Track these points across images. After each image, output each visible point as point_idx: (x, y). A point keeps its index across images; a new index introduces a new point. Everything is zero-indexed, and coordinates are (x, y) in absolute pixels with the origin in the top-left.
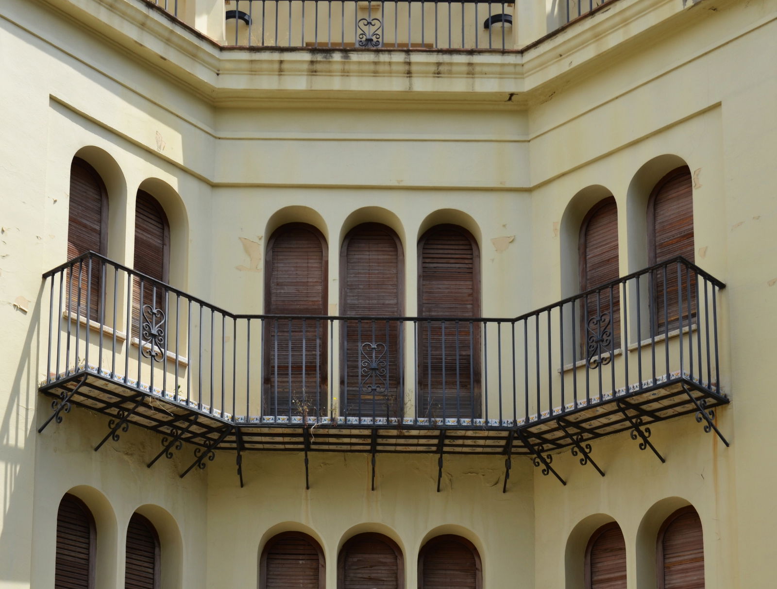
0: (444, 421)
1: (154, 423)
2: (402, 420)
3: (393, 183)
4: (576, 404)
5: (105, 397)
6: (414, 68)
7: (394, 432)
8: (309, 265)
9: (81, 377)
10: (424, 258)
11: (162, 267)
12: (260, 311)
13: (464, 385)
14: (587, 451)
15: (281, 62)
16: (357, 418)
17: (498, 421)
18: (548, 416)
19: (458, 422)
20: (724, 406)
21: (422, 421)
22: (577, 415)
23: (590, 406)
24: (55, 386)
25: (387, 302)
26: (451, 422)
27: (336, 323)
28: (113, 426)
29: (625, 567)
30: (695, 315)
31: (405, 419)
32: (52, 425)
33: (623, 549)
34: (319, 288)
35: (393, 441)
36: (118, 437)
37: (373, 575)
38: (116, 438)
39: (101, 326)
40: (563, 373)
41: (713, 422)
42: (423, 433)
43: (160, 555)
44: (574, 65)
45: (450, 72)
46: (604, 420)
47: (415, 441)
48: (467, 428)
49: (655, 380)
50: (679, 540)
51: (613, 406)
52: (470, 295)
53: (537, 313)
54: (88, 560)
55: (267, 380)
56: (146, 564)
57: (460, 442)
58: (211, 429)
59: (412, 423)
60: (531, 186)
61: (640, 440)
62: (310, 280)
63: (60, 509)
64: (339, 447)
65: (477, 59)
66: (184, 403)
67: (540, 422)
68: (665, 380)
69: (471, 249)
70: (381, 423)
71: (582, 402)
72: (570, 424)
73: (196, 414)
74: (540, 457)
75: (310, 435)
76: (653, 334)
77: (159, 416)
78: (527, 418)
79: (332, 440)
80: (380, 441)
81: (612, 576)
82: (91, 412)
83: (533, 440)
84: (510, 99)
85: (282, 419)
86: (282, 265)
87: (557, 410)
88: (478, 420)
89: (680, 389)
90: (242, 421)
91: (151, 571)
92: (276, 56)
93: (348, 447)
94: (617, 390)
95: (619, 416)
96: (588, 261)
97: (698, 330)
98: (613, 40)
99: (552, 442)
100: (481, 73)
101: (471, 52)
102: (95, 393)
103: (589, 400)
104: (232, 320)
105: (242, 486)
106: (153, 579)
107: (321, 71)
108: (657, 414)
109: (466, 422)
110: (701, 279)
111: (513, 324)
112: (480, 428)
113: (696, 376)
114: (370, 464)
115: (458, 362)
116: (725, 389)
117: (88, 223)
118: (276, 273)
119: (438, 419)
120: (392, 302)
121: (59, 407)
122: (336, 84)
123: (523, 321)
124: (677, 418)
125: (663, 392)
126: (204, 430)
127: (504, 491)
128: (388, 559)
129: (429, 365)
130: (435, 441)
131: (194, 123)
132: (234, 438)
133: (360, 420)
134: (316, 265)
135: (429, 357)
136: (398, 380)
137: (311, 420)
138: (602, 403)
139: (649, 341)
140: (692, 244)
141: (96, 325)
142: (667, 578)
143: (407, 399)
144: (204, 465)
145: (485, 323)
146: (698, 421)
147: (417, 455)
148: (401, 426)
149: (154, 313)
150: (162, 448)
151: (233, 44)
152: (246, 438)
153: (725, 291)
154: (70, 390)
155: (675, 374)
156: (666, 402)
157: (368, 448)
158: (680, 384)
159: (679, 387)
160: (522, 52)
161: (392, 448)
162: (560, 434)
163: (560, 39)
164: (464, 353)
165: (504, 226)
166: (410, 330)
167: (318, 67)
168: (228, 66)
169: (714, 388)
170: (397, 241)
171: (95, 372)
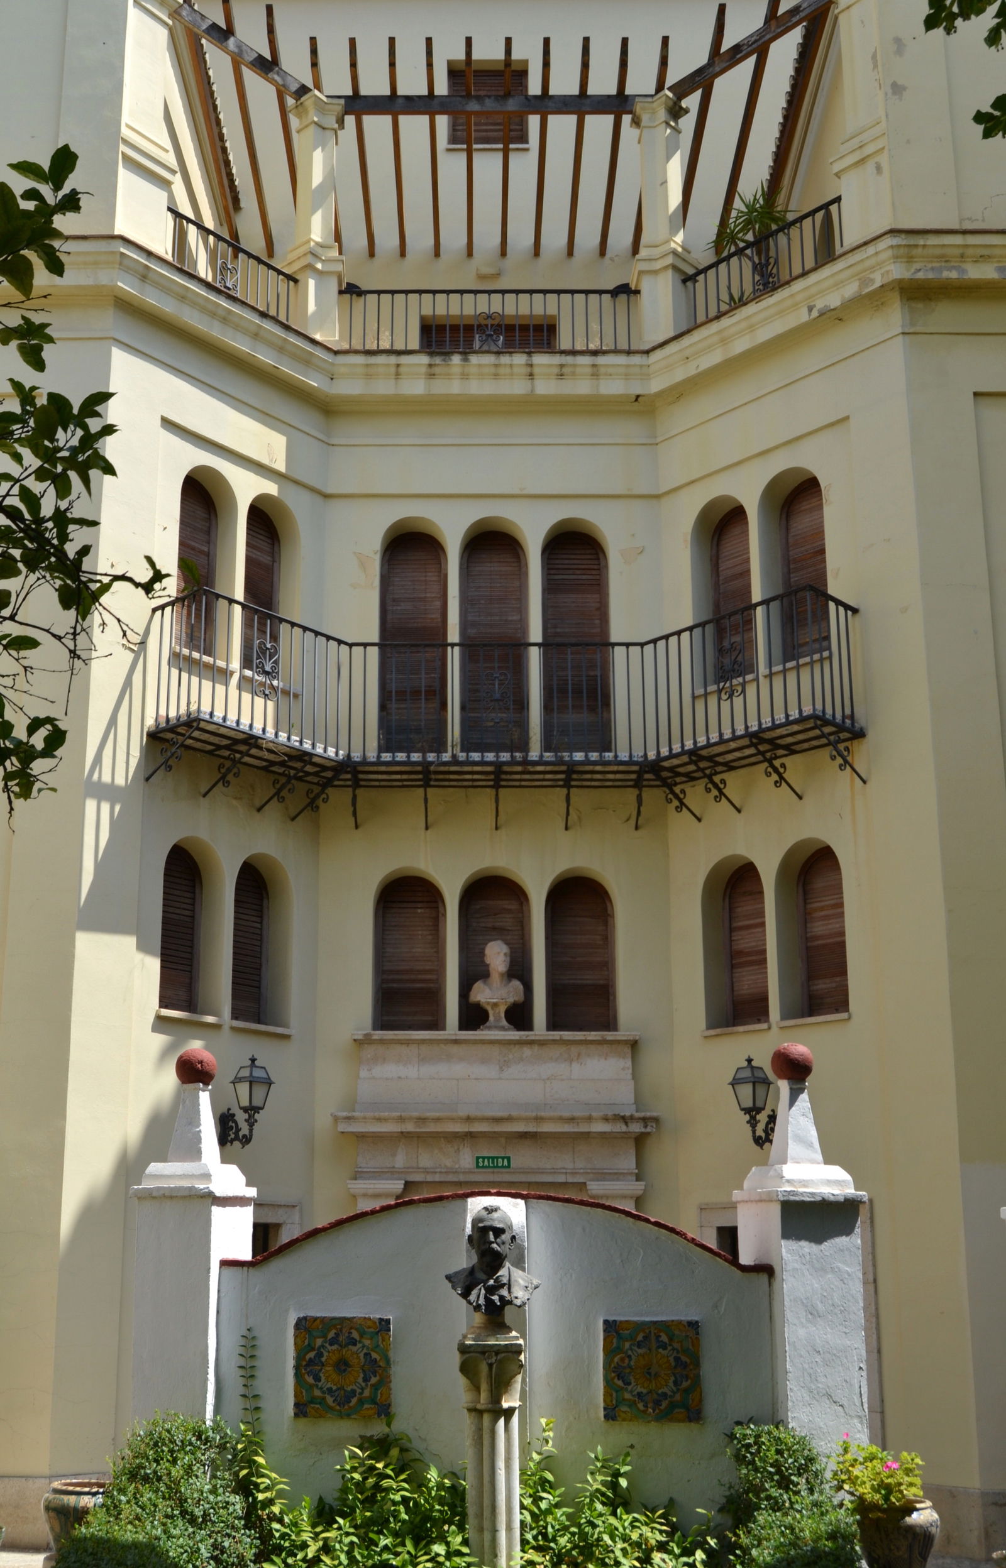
0: (571, 756)
1: (265, 764)
2: (527, 755)
3: (516, 491)
4: (708, 739)
5: (216, 740)
6: (536, 370)
7: (519, 769)
8: (428, 578)
9: (192, 722)
10: (549, 569)
11: (272, 587)
12: (376, 639)
13: (592, 709)
14: (722, 786)
15: (398, 365)
16: (480, 754)
17: (627, 754)
18: (680, 750)
19: (586, 756)
20: (860, 740)
21: (549, 756)
22: (710, 750)
23: (722, 741)
24: (164, 730)
25: (510, 618)
26: (579, 756)
27: (457, 649)
28: (223, 771)
29: (764, 912)
30: (827, 638)
31: (530, 754)
32: (160, 773)
33: (761, 892)
34: (438, 604)
35: (518, 777)
36: (228, 782)
37: (498, 924)
38: (227, 784)
39: (214, 661)
40: (694, 698)
41: (849, 759)
42: (549, 768)
43: (268, 908)
44: (701, 369)
45: (573, 374)
46: (738, 754)
47: (541, 776)
48: (595, 763)
49: (787, 716)
50: (820, 883)
51: (746, 741)
52: (598, 609)
53: (666, 637)
54: (193, 917)
55: (383, 707)
56: (254, 919)
57: (588, 776)
58: (324, 768)
59: (537, 759)
60: (660, 492)
61: (775, 777)
62: (428, 595)
63: (167, 863)
64: (460, 784)
65: (601, 360)
66: (297, 744)
67: (672, 756)
68: (797, 716)
69: (598, 559)
70: (504, 759)
71: (714, 737)
72: (702, 758)
73: (311, 755)
74: (673, 792)
75: (430, 772)
76: (785, 661)
77: (271, 757)
78: (658, 752)
79: (452, 777)
80: (504, 777)
81: (752, 922)
82: (199, 755)
83: (665, 774)
84: (636, 400)
85: (401, 756)
86: (398, 579)
87: (689, 745)
88: (607, 754)
89: (812, 725)
90: (358, 760)
91: (258, 925)
92: (393, 359)
93: (470, 783)
94: (749, 725)
95: (752, 751)
96: (721, 574)
97: (830, 657)
98: (741, 346)
99: (687, 775)
100: (606, 374)
101: (595, 353)
102: (205, 737)
103: (721, 735)
104: (347, 648)
105: (357, 827)
106: (261, 935)
107: (440, 375)
108: (793, 747)
109: (594, 756)
110: (832, 605)
111: (642, 648)
112: (608, 763)
113: (829, 711)
114: (493, 800)
115: (584, 683)
116: (861, 720)
117: (196, 545)
118: (391, 588)
119: (564, 754)
120: (515, 618)
121: (169, 754)
122: (455, 387)
123: (652, 645)
124: (813, 752)
125: (796, 728)
126: (318, 769)
127: (637, 828)
128: (513, 905)
129: (555, 687)
130: (562, 776)
131: (307, 431)
132: (349, 776)
133: (483, 756)
134: (434, 579)
135: (555, 678)
136: (521, 704)
137: (431, 757)
138: (735, 738)
139: (780, 668)
140: (824, 561)
141: (209, 660)
142: (808, 925)
143: (531, 734)
144: (318, 807)
145: (613, 648)
146: (832, 759)
147: (544, 789)
148: (526, 762)
149: (267, 649)
150: (273, 791)
151: (346, 346)
152: (361, 776)
153: (857, 616)
154: (183, 735)
155: (807, 710)
156: (800, 737)
157: (491, 783)
158: (812, 720)
159: (810, 724)
160: (647, 352)
161: (517, 783)
162: (692, 767)
163: (686, 341)
164: (592, 673)
165: (633, 535)
166: (534, 657)
167: (437, 370)
168: (343, 370)
169: (848, 722)
170: (520, 552)
171: (207, 717)
